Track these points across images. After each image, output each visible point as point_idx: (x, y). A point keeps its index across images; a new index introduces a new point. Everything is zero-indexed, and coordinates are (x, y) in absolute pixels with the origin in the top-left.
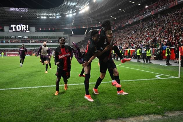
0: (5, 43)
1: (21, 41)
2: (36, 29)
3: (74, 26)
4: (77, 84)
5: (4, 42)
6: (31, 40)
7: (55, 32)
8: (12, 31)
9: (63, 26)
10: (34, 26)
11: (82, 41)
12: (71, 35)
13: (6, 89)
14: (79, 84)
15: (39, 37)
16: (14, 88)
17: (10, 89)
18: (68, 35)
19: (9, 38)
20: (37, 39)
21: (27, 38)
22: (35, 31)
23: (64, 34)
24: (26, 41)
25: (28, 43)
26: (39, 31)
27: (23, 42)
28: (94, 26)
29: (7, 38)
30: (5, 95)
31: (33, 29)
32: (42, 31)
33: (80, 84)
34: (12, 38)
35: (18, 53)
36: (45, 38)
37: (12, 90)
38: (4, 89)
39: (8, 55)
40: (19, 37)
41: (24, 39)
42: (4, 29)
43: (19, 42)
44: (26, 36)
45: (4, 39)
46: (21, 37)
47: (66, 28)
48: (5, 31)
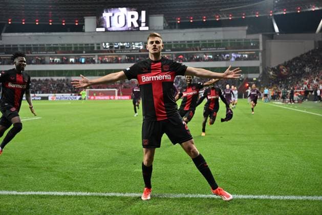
0: (84, 63)
1: (124, 57)
2: (166, 20)
4: (301, 198)
5: (83, 61)
7: (220, 29)
8: (103, 30)
9: (246, 9)
10: (159, 13)
12: (271, 36)
13: (94, 194)
14: (305, 197)
15: (175, 45)
16: (112, 194)
17: (103, 194)
18: (260, 37)
19: (96, 49)
20: (168, 51)
21: (141, 47)
22: (165, 28)
23: (249, 32)
26: (175, 28)
27: (130, 60)
29: (90, 49)
30: (92, 211)
31: (159, 21)
32: (184, 26)
33: (310, 198)
34: (102, 49)
35: (116, 90)
36: (190, 45)
38: (89, 194)
39: (92, 98)
40: (121, 44)
41: (134, 50)
42: (84, 25)
43: (120, 59)
44: (138, 44)
45: (83, 53)
46: (124, 44)
47: (254, 14)
48: (86, 30)
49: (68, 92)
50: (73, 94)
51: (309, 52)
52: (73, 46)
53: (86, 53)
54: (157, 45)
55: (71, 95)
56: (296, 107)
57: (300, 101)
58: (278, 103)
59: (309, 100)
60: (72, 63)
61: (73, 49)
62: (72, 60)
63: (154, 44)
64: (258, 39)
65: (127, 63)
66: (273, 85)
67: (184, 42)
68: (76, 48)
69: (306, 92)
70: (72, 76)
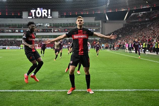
1: (41, 30)
2: (60, 14)
3: (109, 9)
4: (116, 90)
5: (22, 31)
6: (53, 29)
8: (31, 17)
9: (94, 9)
10: (57, 11)
11: (120, 29)
12: (105, 21)
13: (26, 91)
15: (63, 25)
20: (61, 27)
21: (49, 26)
22: (59, 17)
23: (96, 20)
24: (47, 29)
25: (49, 32)
26: (63, 17)
27: (44, 31)
28: (138, 7)
29: (25, 26)
31: (56, 14)
32: (67, 16)
33: (120, 90)
36: (70, 25)
37: (32, 92)
38: (24, 91)
40: (40, 24)
41: (45, 27)
42: (22, 15)
43: (39, 31)
44: (47, 24)
45: (22, 28)
46: (41, 24)
47: (98, 12)
48: (23, 18)
49: (15, 46)
50: (18, 46)
51: (121, 28)
52: (17, 25)
53: (23, 28)
54: (81, 22)
55: (17, 47)
56: (115, 52)
57: (117, 49)
58: (108, 50)
59: (121, 49)
60: (17, 32)
61: (17, 26)
62: (17, 31)
63: (80, 21)
64: (100, 23)
65: (42, 32)
66: (106, 43)
67: (68, 23)
68: (19, 26)
69: (120, 46)
70: (17, 38)
